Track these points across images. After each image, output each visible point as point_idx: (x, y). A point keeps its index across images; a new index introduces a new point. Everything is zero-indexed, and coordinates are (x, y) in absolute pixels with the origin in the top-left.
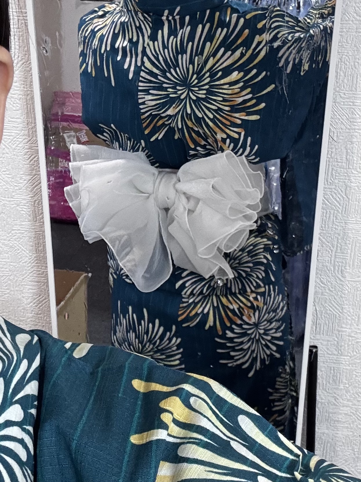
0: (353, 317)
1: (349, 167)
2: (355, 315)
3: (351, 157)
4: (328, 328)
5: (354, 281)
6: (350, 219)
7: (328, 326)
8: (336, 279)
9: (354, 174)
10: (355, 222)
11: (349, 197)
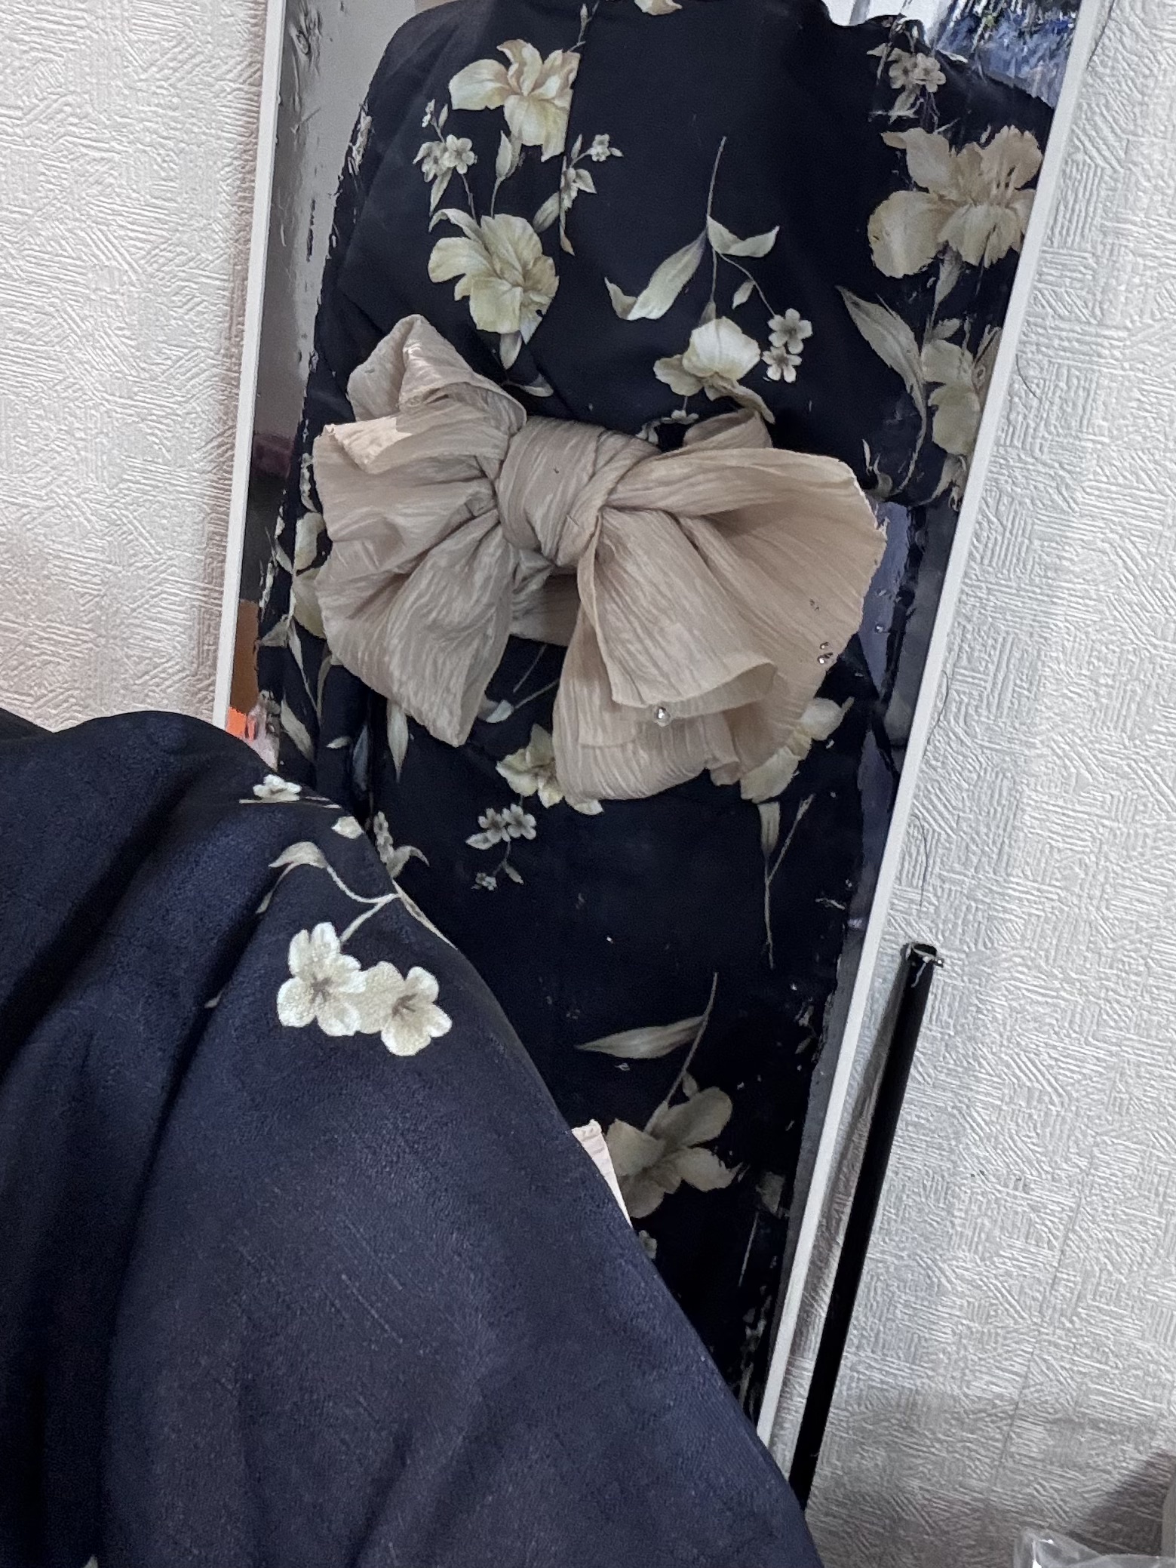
0: (987, 849)
1: (1012, 441)
2: (990, 842)
3: (1020, 418)
4: (915, 867)
5: (996, 750)
6: (1003, 582)
7: (916, 861)
8: (947, 736)
9: (1026, 463)
10: (1014, 591)
11: (1005, 522)
